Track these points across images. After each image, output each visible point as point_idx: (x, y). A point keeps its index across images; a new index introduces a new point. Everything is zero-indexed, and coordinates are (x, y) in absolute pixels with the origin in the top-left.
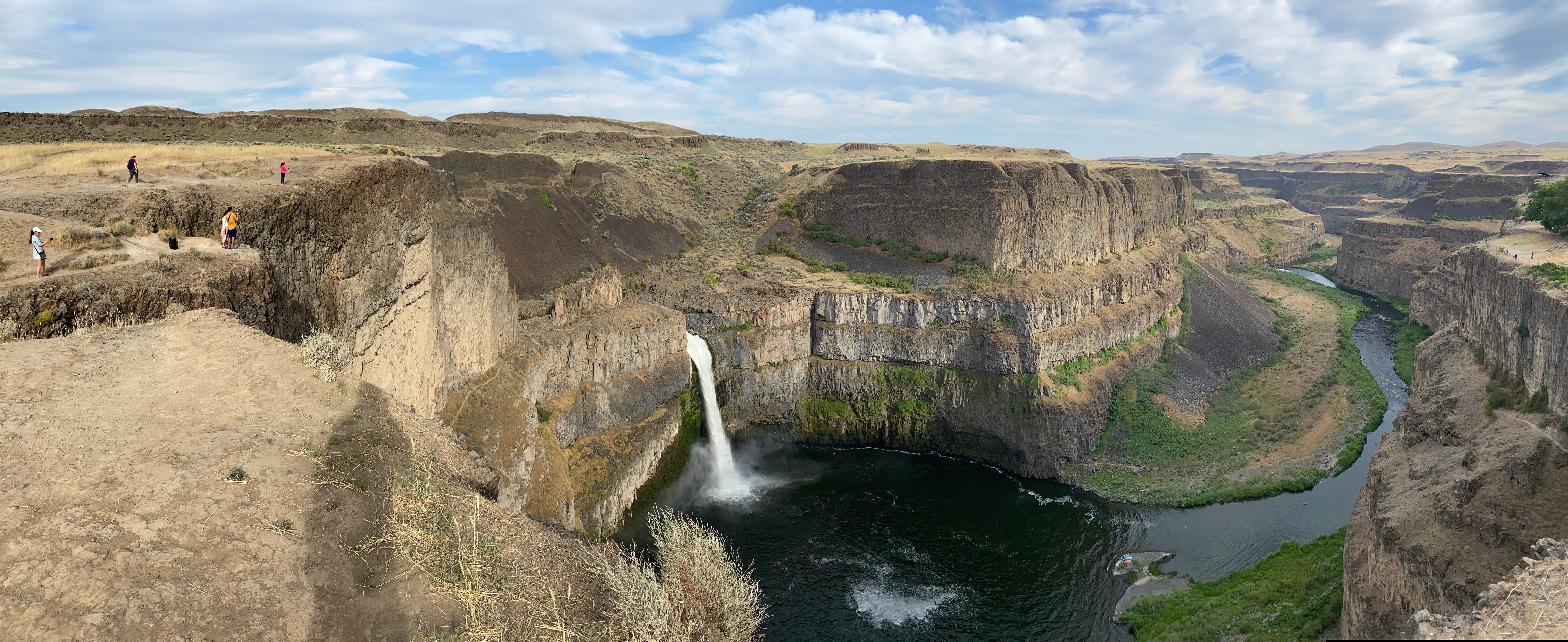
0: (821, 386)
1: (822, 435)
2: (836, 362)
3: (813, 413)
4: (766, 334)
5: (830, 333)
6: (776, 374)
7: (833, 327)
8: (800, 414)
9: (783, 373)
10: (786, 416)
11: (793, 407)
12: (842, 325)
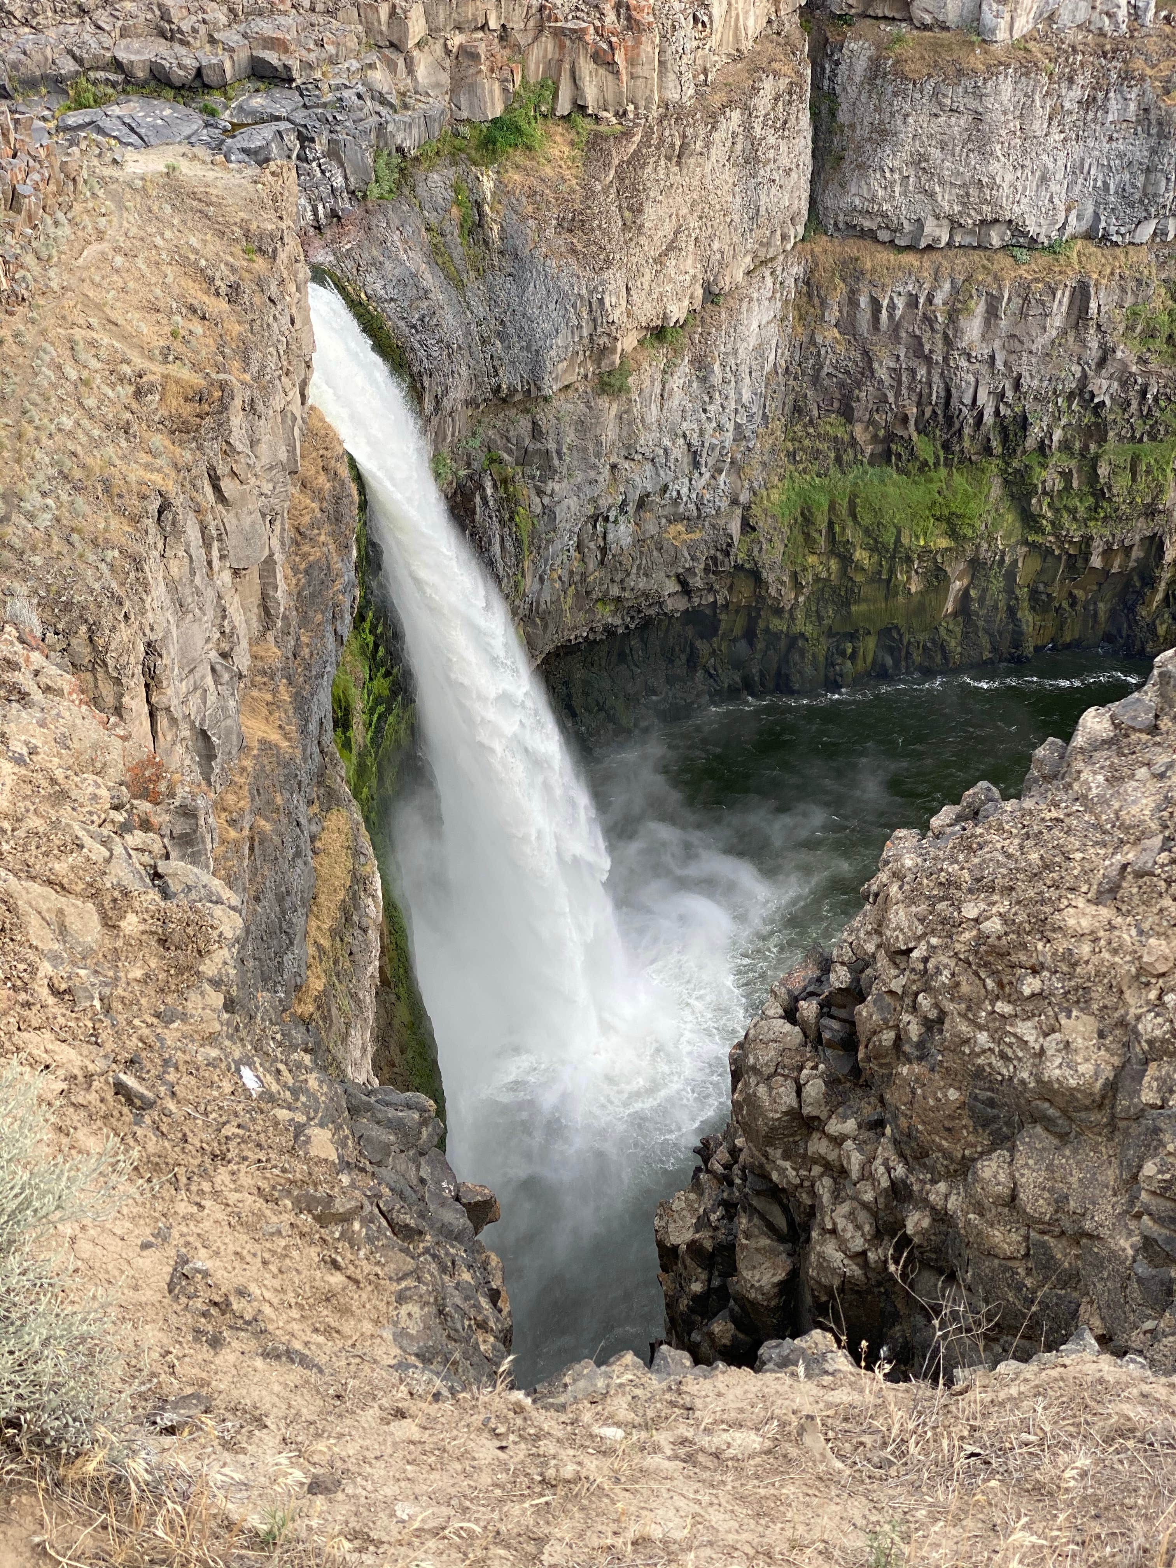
0: (866, 395)
1: (852, 636)
2: (962, 261)
3: (822, 542)
4: (637, 160)
5: (954, 96)
6: (676, 382)
7: (976, 60)
8: (765, 559)
9: (701, 365)
10: (697, 582)
11: (735, 528)
12: (1022, 45)
